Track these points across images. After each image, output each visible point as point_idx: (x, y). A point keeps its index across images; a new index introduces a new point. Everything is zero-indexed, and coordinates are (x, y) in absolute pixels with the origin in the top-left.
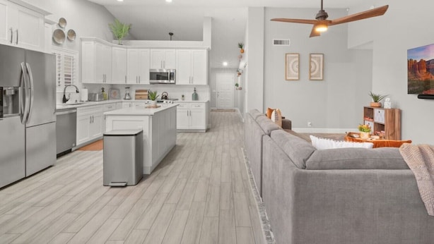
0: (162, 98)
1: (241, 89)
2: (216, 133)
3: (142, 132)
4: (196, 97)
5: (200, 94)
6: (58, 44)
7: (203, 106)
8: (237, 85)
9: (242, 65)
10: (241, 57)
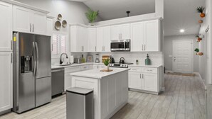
0: (120, 62)
1: (202, 54)
2: (170, 97)
3: (92, 92)
4: (148, 62)
5: (153, 60)
6: (58, 30)
7: (155, 71)
8: (197, 50)
9: (203, 30)
10: (202, 22)
